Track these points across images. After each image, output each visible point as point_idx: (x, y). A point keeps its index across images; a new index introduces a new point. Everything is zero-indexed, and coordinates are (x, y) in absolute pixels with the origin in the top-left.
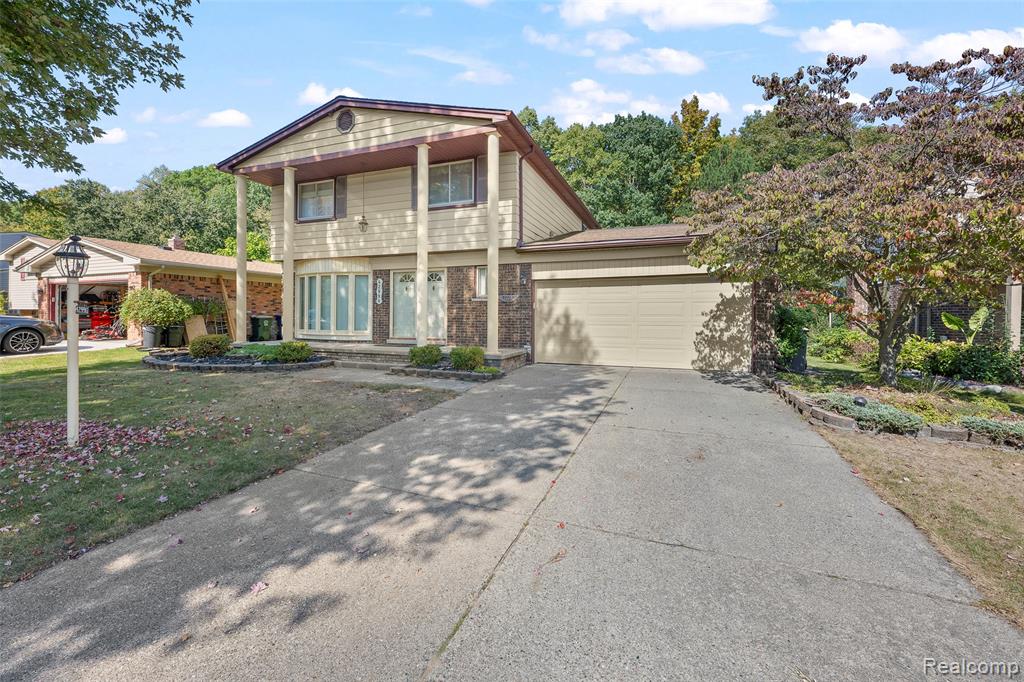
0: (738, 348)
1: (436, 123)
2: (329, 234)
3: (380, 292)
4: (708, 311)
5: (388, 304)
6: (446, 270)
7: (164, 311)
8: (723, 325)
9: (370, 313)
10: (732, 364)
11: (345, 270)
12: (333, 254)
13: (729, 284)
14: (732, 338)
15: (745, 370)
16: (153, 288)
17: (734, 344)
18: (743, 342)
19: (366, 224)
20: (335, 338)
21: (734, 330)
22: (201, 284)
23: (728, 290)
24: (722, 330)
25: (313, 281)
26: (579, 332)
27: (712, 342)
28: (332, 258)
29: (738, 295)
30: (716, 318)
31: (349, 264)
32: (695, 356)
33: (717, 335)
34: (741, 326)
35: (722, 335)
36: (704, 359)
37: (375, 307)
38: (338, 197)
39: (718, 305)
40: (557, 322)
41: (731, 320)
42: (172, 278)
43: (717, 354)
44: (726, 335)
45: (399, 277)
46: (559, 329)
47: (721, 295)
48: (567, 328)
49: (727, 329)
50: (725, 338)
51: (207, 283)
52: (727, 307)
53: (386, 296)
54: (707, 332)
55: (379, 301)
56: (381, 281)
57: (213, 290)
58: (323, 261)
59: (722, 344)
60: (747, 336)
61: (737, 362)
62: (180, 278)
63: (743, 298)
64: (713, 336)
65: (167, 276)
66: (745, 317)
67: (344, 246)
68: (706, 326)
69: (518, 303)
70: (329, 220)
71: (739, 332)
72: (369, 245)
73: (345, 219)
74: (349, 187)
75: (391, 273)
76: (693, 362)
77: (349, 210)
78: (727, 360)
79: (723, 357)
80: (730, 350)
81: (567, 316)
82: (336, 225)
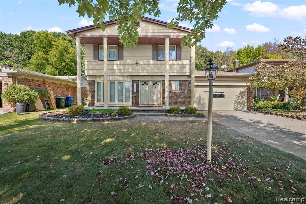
0: (244, 104)
1: (174, 31)
2: (115, 66)
3: (135, 88)
4: (237, 95)
5: (138, 93)
6: (161, 82)
7: (28, 95)
8: (240, 98)
9: (131, 96)
10: (242, 108)
11: (122, 80)
12: (117, 74)
13: (242, 88)
14: (242, 102)
15: (245, 110)
16: (18, 84)
17: (242, 104)
18: (245, 103)
19: (138, 63)
20: (117, 105)
21: (243, 100)
22: (37, 83)
23: (242, 89)
24: (240, 100)
25: (99, 84)
26: (203, 101)
27: (238, 103)
28: (116, 75)
29: (244, 91)
30: (239, 97)
31: (123, 78)
32: (234, 107)
33: (239, 101)
34: (244, 99)
35: (240, 101)
36: (236, 107)
37: (133, 93)
38: (119, 52)
39: (239, 93)
40: (197, 99)
41: (242, 97)
42: (26, 80)
43: (239, 106)
44: (241, 101)
45: (142, 83)
46: (197, 100)
47: (240, 91)
48: (200, 100)
49: (241, 99)
50: (241, 102)
51: (40, 83)
52: (242, 94)
53: (138, 89)
54: (237, 100)
55: (135, 91)
56: (136, 84)
57: (42, 86)
58: (112, 76)
59: (240, 103)
60: (246, 101)
61: (243, 108)
62: (29, 80)
63: (245, 92)
64: (238, 101)
65: (24, 79)
66: (246, 96)
67: (123, 71)
68: (236, 99)
69: (187, 92)
70: (115, 60)
71: (244, 100)
72: (134, 71)
73: (123, 61)
74: (124, 49)
75: (140, 82)
76: (233, 108)
77: (124, 58)
78: (241, 107)
79: (240, 107)
80: (242, 105)
81: (200, 97)
82: (118, 62)
